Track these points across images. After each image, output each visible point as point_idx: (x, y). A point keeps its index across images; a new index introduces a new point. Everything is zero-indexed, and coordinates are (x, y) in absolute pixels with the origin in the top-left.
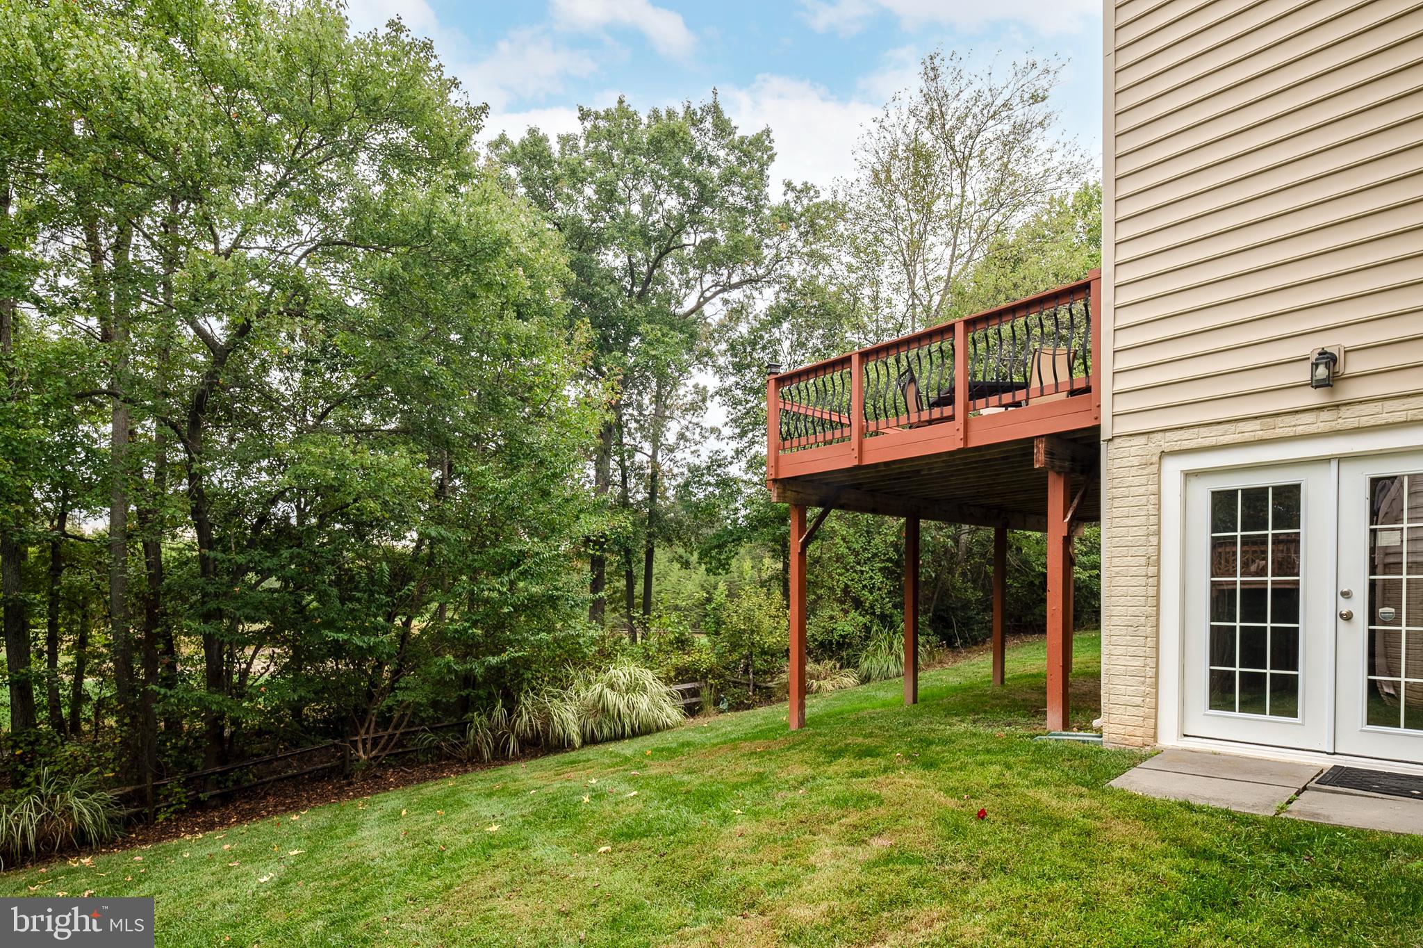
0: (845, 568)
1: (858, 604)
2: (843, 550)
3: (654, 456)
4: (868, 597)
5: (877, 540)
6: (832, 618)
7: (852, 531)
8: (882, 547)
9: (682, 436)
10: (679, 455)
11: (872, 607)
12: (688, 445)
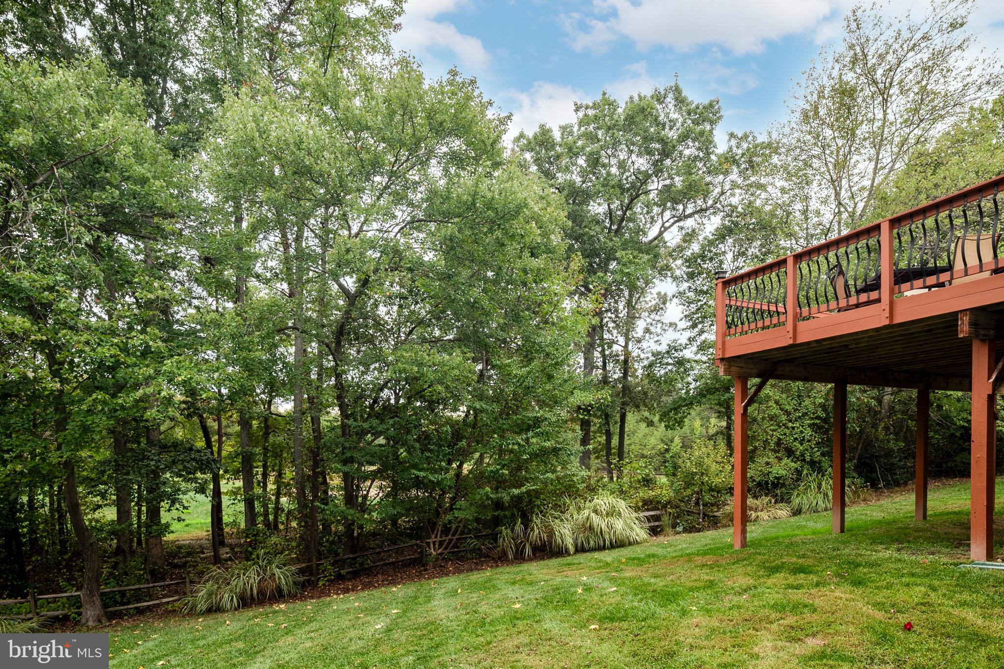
0: (778, 425)
1: (790, 452)
2: (775, 410)
3: (626, 346)
4: (799, 448)
5: (807, 402)
6: (768, 464)
7: (784, 396)
8: (811, 408)
9: (647, 330)
10: (644, 344)
11: (802, 455)
12: (652, 336)
